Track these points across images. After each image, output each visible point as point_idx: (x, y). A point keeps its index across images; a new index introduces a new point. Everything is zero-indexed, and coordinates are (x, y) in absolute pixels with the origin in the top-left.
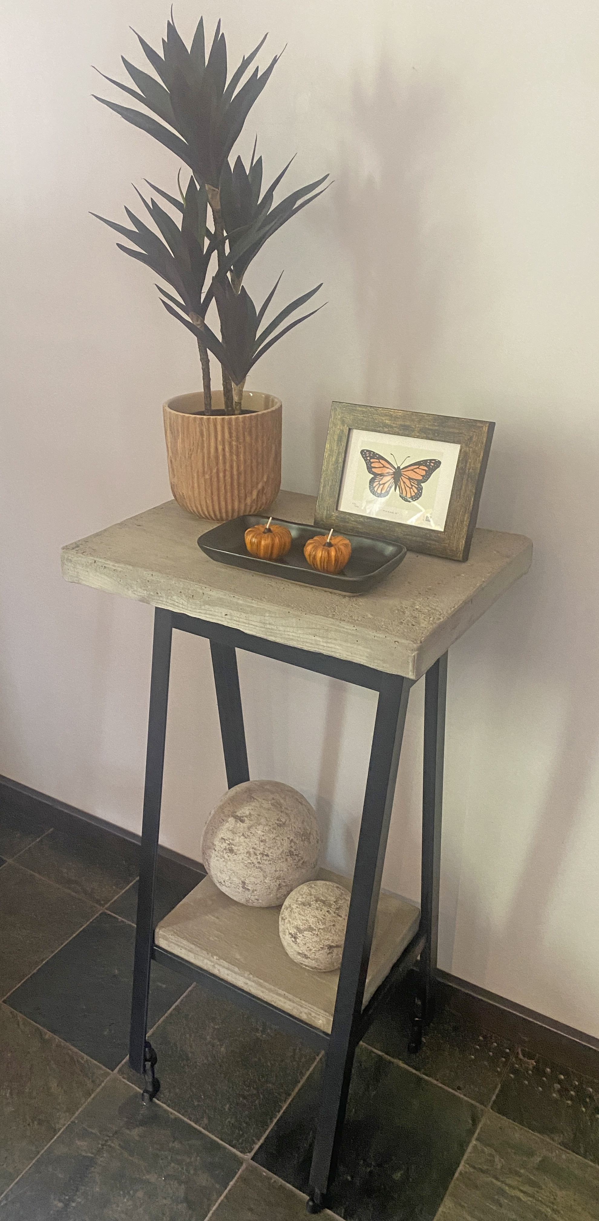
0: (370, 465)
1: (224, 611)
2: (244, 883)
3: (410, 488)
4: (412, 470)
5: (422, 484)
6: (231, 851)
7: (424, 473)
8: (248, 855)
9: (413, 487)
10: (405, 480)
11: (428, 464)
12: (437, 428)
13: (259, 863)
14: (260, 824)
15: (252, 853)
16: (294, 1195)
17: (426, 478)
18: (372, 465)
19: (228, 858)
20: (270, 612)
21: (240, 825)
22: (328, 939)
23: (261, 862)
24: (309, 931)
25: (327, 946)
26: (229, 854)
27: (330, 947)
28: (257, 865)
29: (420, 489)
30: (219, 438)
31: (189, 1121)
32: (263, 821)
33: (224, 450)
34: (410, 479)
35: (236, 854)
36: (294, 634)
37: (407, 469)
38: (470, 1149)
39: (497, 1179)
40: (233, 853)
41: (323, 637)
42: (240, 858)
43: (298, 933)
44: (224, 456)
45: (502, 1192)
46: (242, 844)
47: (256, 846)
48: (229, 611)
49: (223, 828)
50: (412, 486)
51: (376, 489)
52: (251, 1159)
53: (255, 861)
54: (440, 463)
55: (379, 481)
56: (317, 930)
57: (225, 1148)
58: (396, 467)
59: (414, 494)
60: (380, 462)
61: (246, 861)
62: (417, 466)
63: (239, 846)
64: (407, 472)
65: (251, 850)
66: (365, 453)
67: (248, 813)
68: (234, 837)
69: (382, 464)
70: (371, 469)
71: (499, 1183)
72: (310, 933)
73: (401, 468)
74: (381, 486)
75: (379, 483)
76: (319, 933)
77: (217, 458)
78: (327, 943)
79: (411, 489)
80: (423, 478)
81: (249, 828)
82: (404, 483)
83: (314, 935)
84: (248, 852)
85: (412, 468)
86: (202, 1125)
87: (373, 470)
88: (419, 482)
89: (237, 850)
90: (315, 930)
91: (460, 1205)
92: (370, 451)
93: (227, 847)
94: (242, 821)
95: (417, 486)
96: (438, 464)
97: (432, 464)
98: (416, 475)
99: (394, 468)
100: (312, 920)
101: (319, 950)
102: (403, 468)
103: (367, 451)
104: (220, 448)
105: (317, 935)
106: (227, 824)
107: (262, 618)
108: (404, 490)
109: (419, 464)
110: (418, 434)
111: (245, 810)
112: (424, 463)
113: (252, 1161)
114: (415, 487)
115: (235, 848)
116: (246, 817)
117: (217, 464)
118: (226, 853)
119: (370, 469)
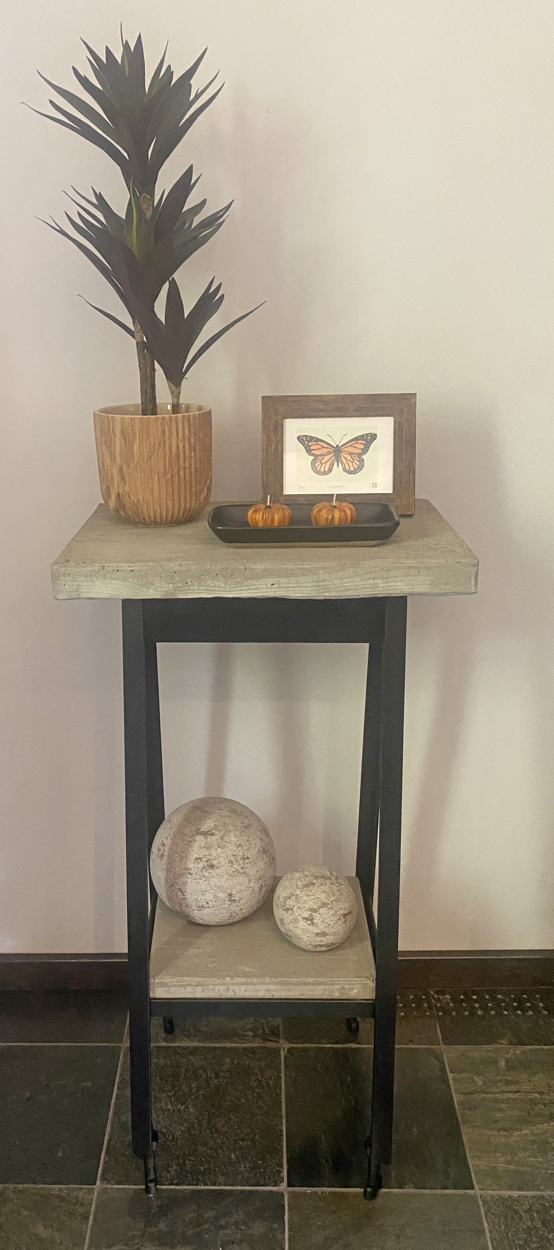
0: (309, 448)
1: (270, 581)
2: (230, 895)
3: (352, 462)
4: (351, 446)
5: (363, 456)
6: (212, 866)
7: (362, 447)
8: (230, 864)
9: (355, 461)
10: (345, 455)
11: (365, 438)
12: (370, 405)
13: (243, 868)
14: (230, 831)
15: (234, 860)
16: (347, 1194)
17: (365, 450)
18: (311, 448)
19: (210, 875)
20: (324, 568)
21: (209, 838)
22: (341, 909)
23: (243, 866)
24: (324, 907)
25: (342, 915)
26: (210, 871)
27: (345, 915)
28: (241, 871)
29: (362, 461)
30: (180, 436)
31: (206, 1187)
32: (230, 827)
33: (184, 447)
34: (350, 454)
35: (218, 868)
36: (350, 584)
37: (347, 445)
38: (451, 1082)
39: (487, 1093)
40: (214, 868)
41: (383, 578)
42: (223, 869)
43: (313, 914)
44: (184, 453)
45: (497, 1101)
46: (220, 856)
47: (235, 853)
48: (275, 580)
49: (193, 849)
50: (353, 459)
51: (318, 469)
52: (288, 1186)
53: (239, 868)
54: (376, 435)
55: (321, 461)
56: (330, 903)
57: (258, 1191)
58: (335, 446)
59: (357, 466)
60: (318, 444)
61: (230, 870)
62: (355, 442)
63: (219, 858)
64: (346, 448)
65: (232, 858)
66: (302, 438)
67: (212, 825)
68: (210, 853)
69: (320, 445)
70: (311, 451)
71: (490, 1095)
72: (325, 908)
73: (340, 446)
74: (324, 465)
75: (321, 463)
76: (333, 906)
77: (178, 456)
78: (341, 912)
79: (354, 463)
80: (363, 451)
81: (222, 838)
82: (345, 458)
83: (329, 909)
84: (230, 861)
85: (350, 444)
86: (222, 1184)
87: (313, 452)
88: (360, 455)
89: (218, 863)
90: (328, 904)
91: (477, 1127)
92: (306, 436)
93: (206, 864)
94: (213, 834)
95: (358, 459)
96: (374, 437)
97: (369, 438)
98: (356, 449)
99: (333, 447)
100: (323, 897)
101: (337, 922)
102: (342, 446)
103: (304, 436)
104: (181, 445)
105: (332, 908)
106: (196, 843)
107: (316, 577)
108: (347, 465)
109: (356, 439)
110: (352, 413)
111: (209, 824)
112: (362, 437)
113: (289, 1188)
114: (356, 460)
115: (215, 862)
116: (214, 829)
117: (178, 461)
118: (206, 871)
119: (309, 451)
